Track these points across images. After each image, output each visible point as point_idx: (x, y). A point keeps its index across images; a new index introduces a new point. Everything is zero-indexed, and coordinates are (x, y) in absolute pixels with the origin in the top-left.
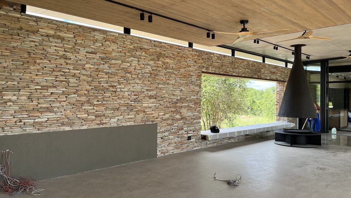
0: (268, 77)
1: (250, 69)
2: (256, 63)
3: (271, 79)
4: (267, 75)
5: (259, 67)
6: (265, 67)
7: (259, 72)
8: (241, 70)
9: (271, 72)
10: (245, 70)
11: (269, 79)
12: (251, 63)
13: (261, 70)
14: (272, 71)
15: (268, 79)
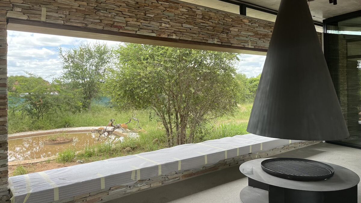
0: (250, 44)
1: (196, 24)
2: (215, 13)
3: (257, 48)
4: (247, 39)
5: (224, 21)
6: (239, 24)
7: (222, 32)
8: (168, 26)
9: (256, 34)
10: (180, 25)
11: (253, 47)
12: (198, 12)
13: (231, 29)
14: (259, 32)
15: (250, 47)
